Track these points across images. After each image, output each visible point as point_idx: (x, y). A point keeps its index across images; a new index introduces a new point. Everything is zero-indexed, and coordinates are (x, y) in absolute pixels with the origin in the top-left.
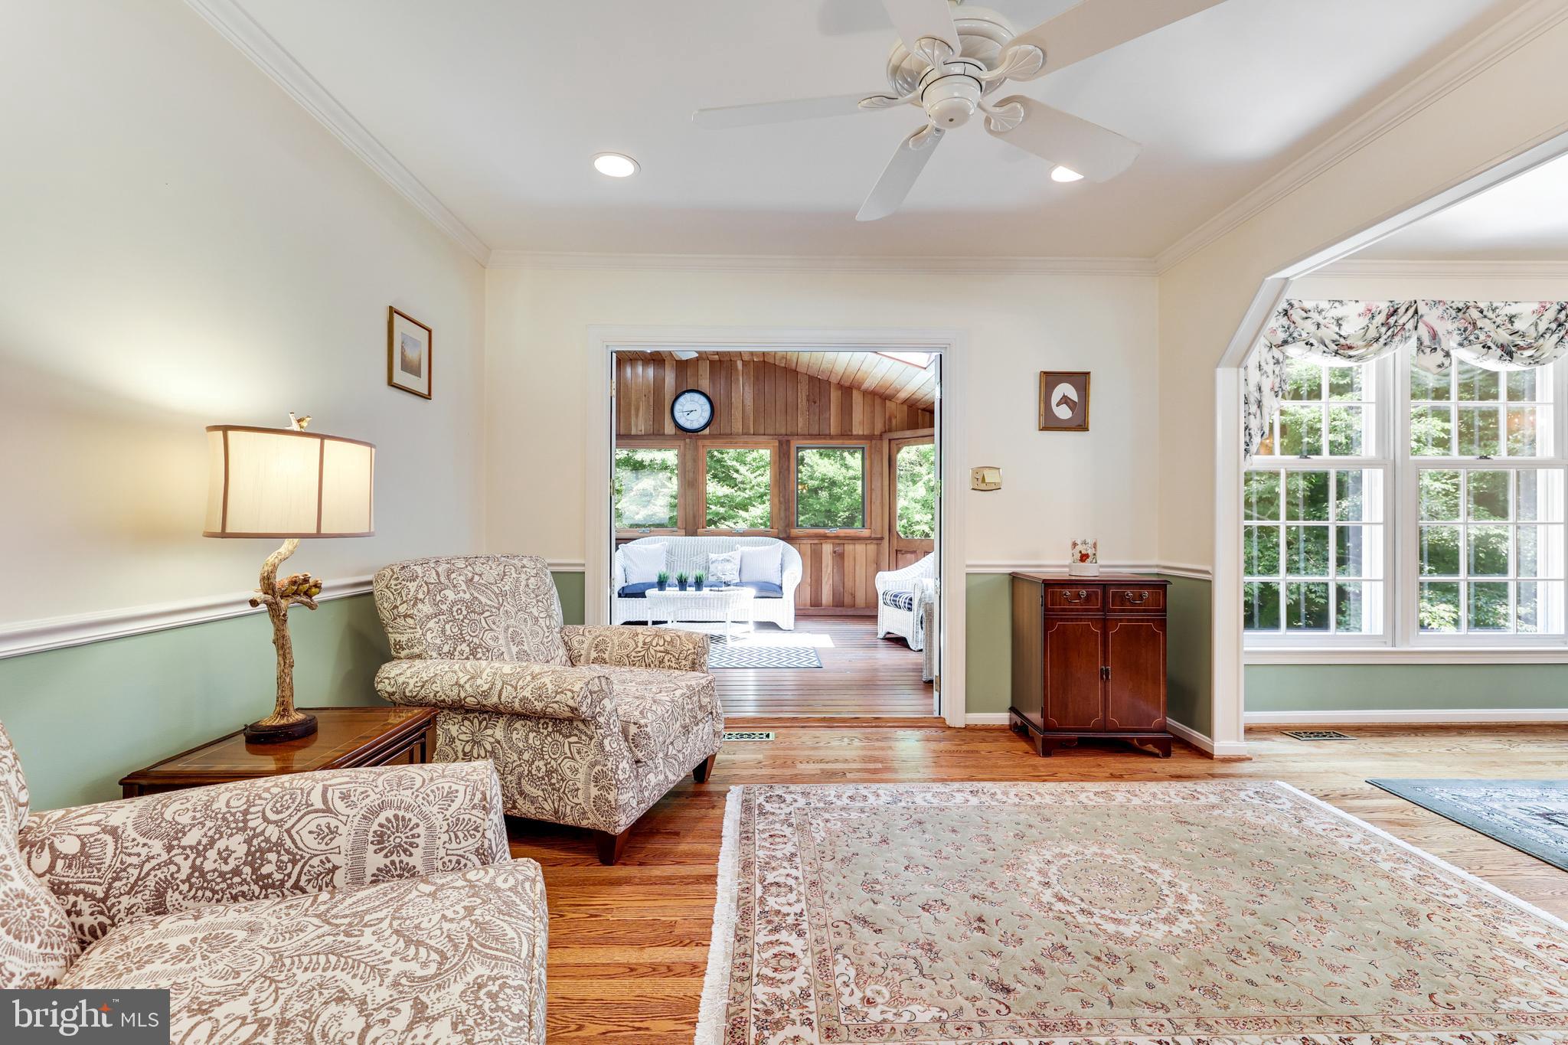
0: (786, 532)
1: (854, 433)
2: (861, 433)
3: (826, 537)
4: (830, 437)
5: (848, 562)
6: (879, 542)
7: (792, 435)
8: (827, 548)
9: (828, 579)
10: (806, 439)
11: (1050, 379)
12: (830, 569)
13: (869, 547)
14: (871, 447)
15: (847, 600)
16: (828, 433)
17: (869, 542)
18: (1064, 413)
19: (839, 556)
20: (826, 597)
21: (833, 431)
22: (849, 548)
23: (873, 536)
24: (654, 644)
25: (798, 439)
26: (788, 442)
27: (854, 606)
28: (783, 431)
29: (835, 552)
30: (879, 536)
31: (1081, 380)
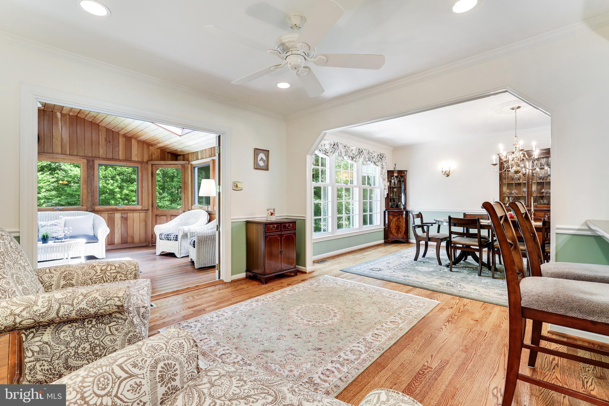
0: (92, 208)
1: (133, 159)
2: (136, 160)
3: (117, 210)
4: (119, 160)
5: (130, 222)
6: (146, 211)
7: (96, 157)
8: (118, 216)
9: (119, 230)
10: (105, 160)
11: (257, 151)
12: (119, 226)
13: (141, 214)
14: (142, 167)
15: (129, 240)
16: (118, 158)
17: (141, 211)
18: (261, 164)
19: (125, 219)
20: (117, 239)
21: (121, 157)
22: (130, 215)
23: (143, 209)
24: (109, 269)
25: (100, 160)
26: (93, 161)
27: (133, 242)
28: (90, 155)
29: (122, 217)
30: (146, 209)
31: (267, 152)
